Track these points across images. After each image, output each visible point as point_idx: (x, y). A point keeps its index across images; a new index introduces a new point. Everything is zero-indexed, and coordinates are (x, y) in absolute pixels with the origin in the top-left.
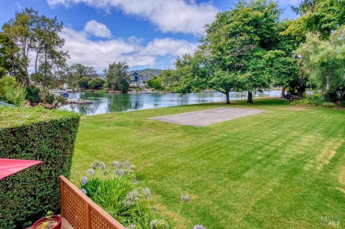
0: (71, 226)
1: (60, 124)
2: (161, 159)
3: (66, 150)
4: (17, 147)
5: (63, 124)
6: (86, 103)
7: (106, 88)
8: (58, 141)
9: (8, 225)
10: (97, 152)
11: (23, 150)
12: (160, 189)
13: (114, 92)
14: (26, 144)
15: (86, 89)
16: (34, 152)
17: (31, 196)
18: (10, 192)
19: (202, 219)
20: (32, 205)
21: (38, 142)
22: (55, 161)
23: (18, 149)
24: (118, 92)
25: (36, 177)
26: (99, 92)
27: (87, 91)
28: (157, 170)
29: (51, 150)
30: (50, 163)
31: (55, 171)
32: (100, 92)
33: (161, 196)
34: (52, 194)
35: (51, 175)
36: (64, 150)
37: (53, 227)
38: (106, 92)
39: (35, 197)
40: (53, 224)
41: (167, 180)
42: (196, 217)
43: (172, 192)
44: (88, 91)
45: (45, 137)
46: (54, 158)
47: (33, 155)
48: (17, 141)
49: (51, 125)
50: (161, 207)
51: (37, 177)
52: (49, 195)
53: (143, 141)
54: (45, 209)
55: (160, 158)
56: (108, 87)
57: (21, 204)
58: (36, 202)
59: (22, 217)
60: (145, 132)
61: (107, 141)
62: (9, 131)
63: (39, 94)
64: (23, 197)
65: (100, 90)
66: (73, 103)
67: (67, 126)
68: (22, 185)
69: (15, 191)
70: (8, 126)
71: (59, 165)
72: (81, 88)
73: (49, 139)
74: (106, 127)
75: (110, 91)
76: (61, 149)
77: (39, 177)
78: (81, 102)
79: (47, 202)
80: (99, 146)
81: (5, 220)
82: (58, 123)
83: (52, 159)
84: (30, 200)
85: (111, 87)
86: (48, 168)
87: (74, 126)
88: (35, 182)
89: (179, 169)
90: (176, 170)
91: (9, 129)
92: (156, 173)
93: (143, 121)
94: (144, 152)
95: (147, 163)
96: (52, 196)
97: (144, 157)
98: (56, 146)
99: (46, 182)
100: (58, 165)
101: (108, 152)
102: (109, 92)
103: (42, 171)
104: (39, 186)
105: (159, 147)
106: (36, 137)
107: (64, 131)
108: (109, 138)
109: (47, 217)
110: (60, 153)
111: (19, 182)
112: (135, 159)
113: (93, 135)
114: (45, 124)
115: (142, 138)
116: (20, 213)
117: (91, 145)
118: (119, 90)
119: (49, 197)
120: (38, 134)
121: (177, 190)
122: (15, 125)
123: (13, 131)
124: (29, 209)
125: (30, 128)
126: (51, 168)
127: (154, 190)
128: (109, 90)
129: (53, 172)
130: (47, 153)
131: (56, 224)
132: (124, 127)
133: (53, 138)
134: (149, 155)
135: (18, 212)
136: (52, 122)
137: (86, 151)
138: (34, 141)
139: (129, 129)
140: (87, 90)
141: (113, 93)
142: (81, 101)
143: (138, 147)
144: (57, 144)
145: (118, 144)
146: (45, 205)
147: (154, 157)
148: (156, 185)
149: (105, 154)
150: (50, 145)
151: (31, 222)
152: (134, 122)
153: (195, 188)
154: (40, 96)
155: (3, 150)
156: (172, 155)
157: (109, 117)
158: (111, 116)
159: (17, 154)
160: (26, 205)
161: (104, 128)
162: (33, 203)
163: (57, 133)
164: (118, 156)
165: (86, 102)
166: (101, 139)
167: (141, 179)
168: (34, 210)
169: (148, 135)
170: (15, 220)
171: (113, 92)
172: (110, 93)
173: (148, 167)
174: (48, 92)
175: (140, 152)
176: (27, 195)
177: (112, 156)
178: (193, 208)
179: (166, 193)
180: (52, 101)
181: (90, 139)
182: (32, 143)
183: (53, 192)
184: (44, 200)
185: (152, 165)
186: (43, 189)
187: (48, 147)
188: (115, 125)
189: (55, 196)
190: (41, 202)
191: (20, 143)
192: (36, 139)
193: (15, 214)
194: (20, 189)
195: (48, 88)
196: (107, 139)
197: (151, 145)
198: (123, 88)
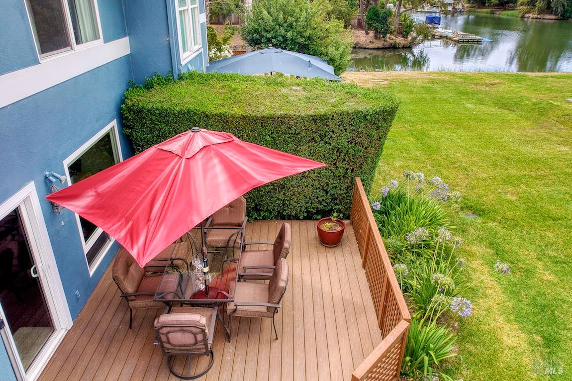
0: (355, 238)
1: (365, 116)
2: (537, 194)
3: (369, 148)
4: (316, 136)
5: (368, 117)
6: (468, 40)
7: (523, 7)
8: (360, 137)
9: (300, 211)
10: (435, 148)
11: (322, 139)
12: (498, 241)
13: (539, 16)
14: (325, 135)
15: (479, 8)
16: (332, 144)
17: (324, 190)
18: (306, 180)
19: (533, 313)
20: (323, 200)
21: (338, 134)
22: (353, 159)
23: (317, 138)
24: (548, 17)
25: (330, 172)
26: (504, 15)
27: (480, 12)
28: (516, 210)
29: (350, 146)
30: (347, 160)
31: (352, 171)
32: (508, 15)
33: (492, 252)
34: (345, 195)
35: (346, 173)
36: (366, 148)
37: (336, 231)
38: (520, 15)
39: (327, 192)
40: (336, 228)
41: (522, 232)
42: (527, 304)
43: (516, 253)
44: (482, 13)
45: (345, 130)
46: (353, 156)
47: (330, 147)
48: (317, 129)
49: (355, 117)
50: (480, 267)
51: (332, 172)
52: (341, 195)
53: (526, 149)
54: (335, 209)
55: (539, 189)
56: (528, 5)
57: (313, 195)
58: (327, 198)
59: (313, 208)
60: (542, 132)
61: (462, 132)
62: (311, 118)
63: (390, 20)
64: (317, 189)
65: (509, 10)
66: (444, 37)
67: (374, 119)
68: (317, 176)
69: (310, 180)
70: (311, 113)
71: (358, 164)
72: (470, 5)
73: (349, 133)
74: (476, 104)
75: (531, 15)
76: (363, 146)
77: (334, 173)
78: (458, 38)
79: (338, 202)
80: (443, 140)
81: (299, 205)
82: (362, 115)
83: (351, 156)
84: (321, 194)
85: (535, 6)
86: (344, 166)
87: (385, 120)
88: (328, 177)
89: (560, 222)
90: (551, 222)
91: (311, 116)
92: (509, 214)
93: (555, 104)
94: (515, 170)
95: (506, 193)
96: (344, 197)
97: (508, 180)
98: (357, 141)
99: (340, 180)
100: (356, 164)
101: (453, 154)
102: (527, 15)
103: (337, 167)
104: (332, 182)
105: (551, 169)
106: (336, 128)
107: (369, 126)
108: (468, 128)
109: (332, 218)
110: (361, 151)
111: (314, 173)
112: (490, 179)
113: (445, 117)
114: (348, 114)
115: (527, 143)
116: (312, 203)
117: (433, 133)
118: (552, 13)
119: (340, 197)
120: (339, 126)
121: (527, 255)
122: (318, 112)
123: (315, 119)
124: (320, 203)
125: (331, 117)
126: (347, 166)
127: (488, 239)
128: (528, 12)
129: (349, 171)
130: (345, 148)
131: (339, 229)
132: (506, 112)
133: (354, 132)
134: (519, 179)
135: (310, 202)
136: (357, 113)
137: (421, 143)
138: (333, 132)
139: (515, 117)
140: (482, 8)
141: (537, 18)
142: (461, 35)
143: (508, 159)
144: (359, 140)
145: (477, 144)
146: (336, 204)
147: (528, 185)
148: (496, 233)
149: (447, 156)
150: (349, 140)
151: (319, 217)
152: (535, 104)
153: (564, 265)
154: (390, 23)
155: (304, 137)
156: (566, 193)
157: (492, 82)
158: (497, 81)
159: (316, 143)
160: (317, 198)
161: (470, 106)
162: (325, 199)
163: (359, 127)
164: (465, 164)
165: (468, 38)
166: (453, 126)
167: (480, 215)
168: (325, 206)
169: (545, 139)
170: (306, 208)
171: (536, 16)
172: (528, 18)
173: (504, 200)
174: (405, 15)
175: (506, 170)
176: (319, 188)
177: (454, 163)
178: (533, 292)
179: (503, 251)
180: (408, 33)
181: (436, 122)
182: (331, 133)
183: (346, 194)
184: (336, 199)
185: (514, 198)
186: (336, 187)
187: (348, 142)
188: (493, 103)
189: (348, 198)
190: (332, 199)
191: (320, 133)
192: (336, 131)
193: (307, 203)
194: (314, 180)
195: (405, 9)
196: (464, 128)
197: (535, 161)
198: (564, 8)
